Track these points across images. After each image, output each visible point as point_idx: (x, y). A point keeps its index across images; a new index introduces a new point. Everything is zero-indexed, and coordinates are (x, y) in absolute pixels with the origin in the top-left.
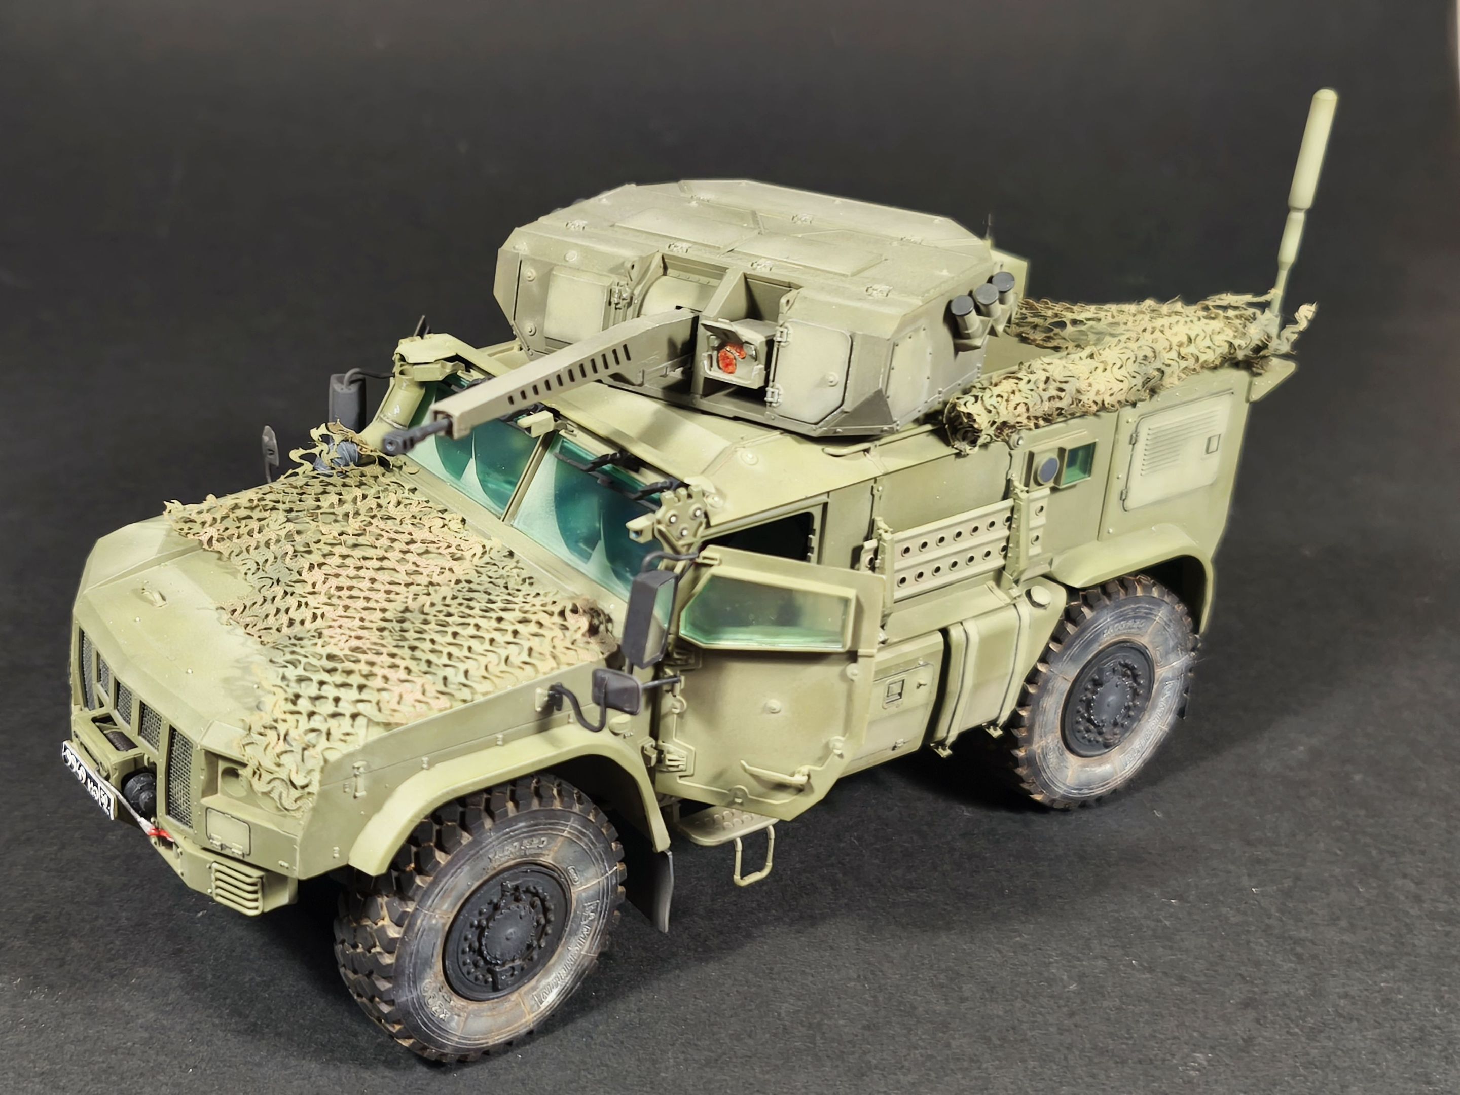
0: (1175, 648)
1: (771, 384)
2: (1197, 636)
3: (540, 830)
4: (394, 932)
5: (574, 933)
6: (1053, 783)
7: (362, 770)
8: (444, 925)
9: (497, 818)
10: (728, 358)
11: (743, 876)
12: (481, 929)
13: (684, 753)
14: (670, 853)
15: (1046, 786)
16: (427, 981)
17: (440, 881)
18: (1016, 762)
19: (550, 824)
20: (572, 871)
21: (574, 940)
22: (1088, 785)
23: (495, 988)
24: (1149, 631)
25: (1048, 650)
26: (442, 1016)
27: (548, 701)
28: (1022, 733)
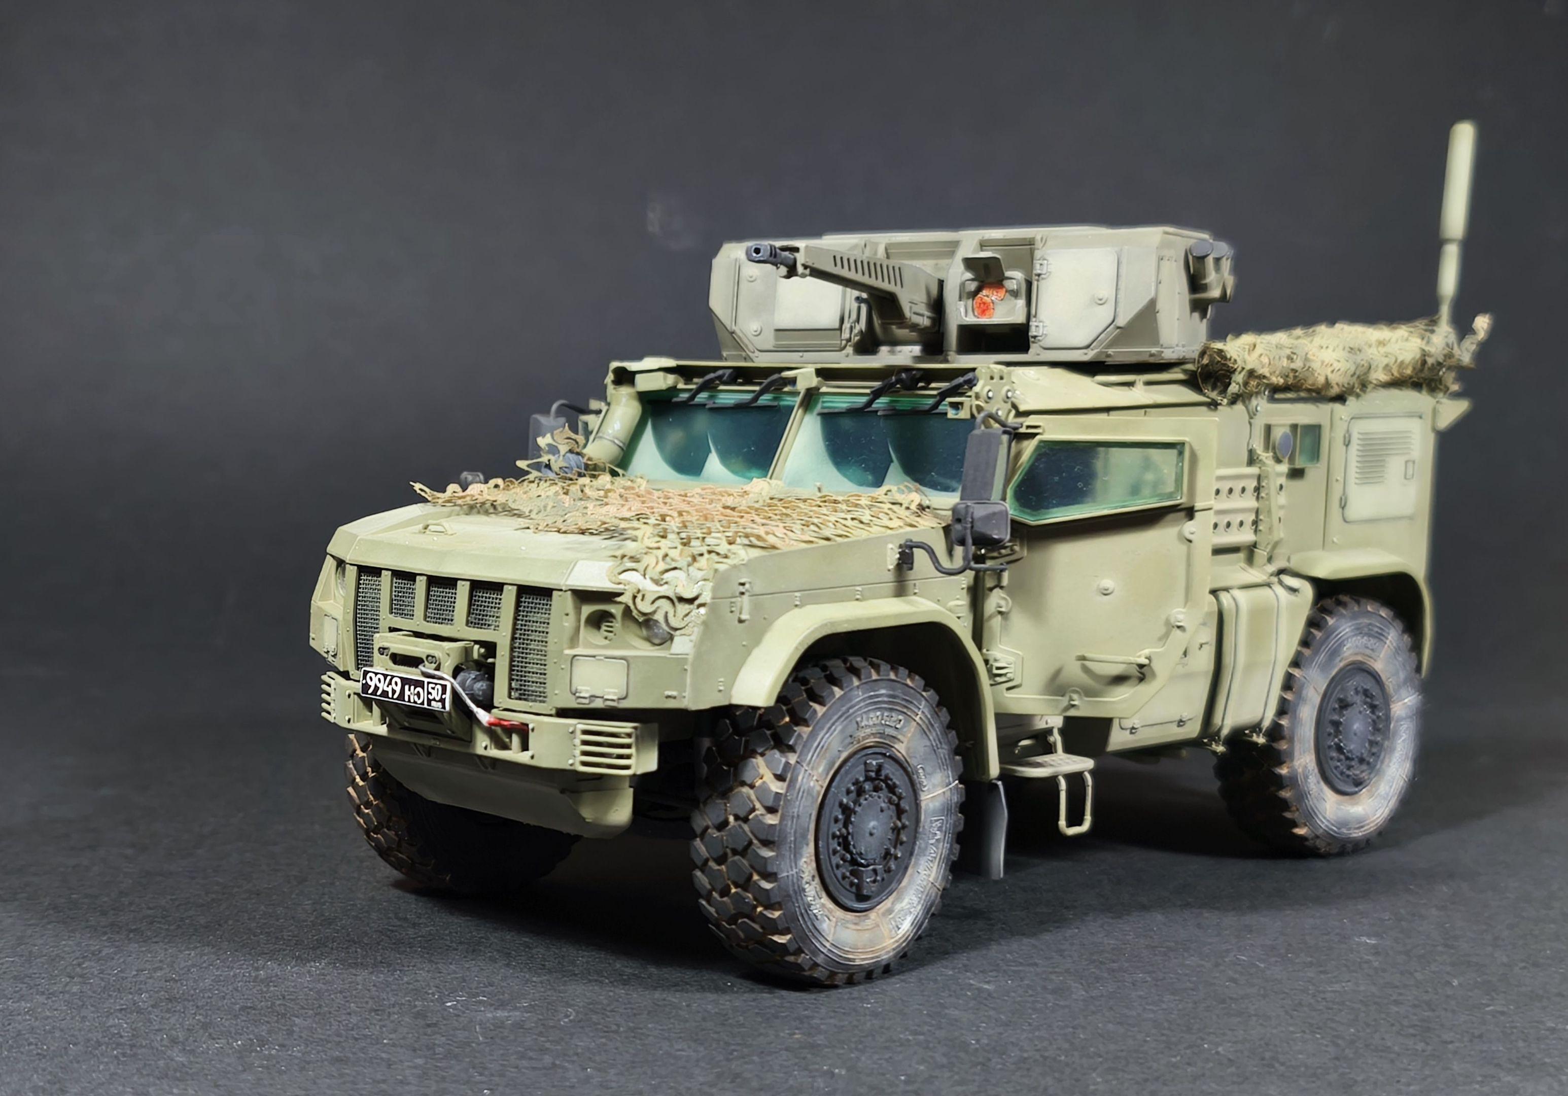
0: (1405, 682)
1: (1033, 317)
2: (1421, 677)
3: (898, 704)
4: (777, 787)
5: (923, 852)
6: (1315, 813)
8: (819, 793)
9: (863, 677)
10: (984, 303)
11: (1068, 825)
12: (847, 811)
13: (1012, 659)
14: (1000, 783)
15: (1310, 817)
16: (804, 860)
17: (818, 735)
18: (1280, 782)
19: (907, 701)
20: (921, 771)
21: (924, 861)
22: (1345, 824)
23: (860, 900)
24: (1381, 656)
25: (1298, 654)
26: (815, 911)
27: (899, 559)
28: (1283, 746)
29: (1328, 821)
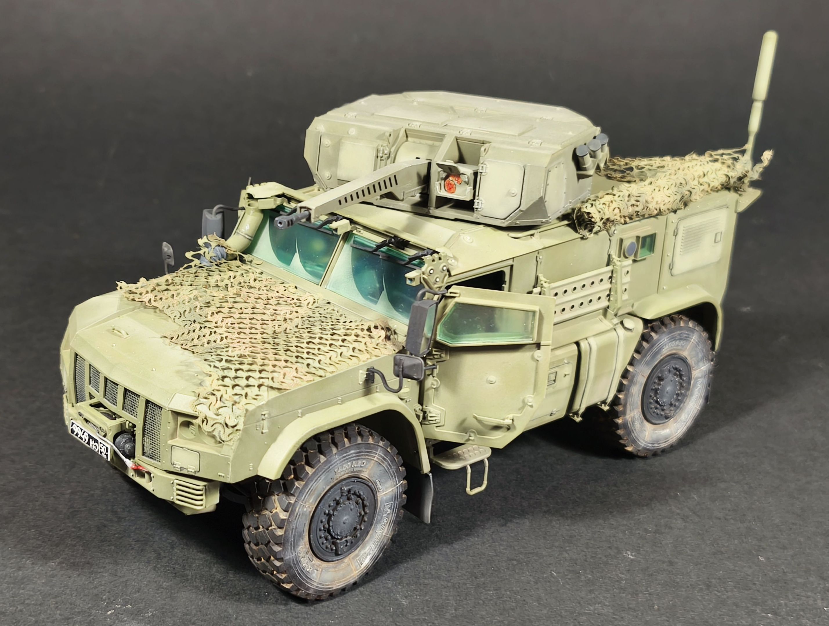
0: (702, 359)
1: (477, 198)
2: (714, 353)
3: (362, 455)
4: (283, 516)
5: (379, 522)
6: (638, 440)
7: (266, 416)
8: (310, 512)
9: (339, 448)
10: (451, 184)
11: (471, 489)
12: (329, 516)
13: (439, 412)
14: (430, 474)
15: (634, 442)
16: (301, 547)
17: (309, 484)
18: (617, 426)
19: (368, 452)
20: (378, 483)
21: (379, 526)
22: (657, 441)
23: (337, 554)
24: (688, 348)
25: (633, 358)
26: (308, 570)
27: (366, 377)
28: (620, 408)
29: (646, 442)
